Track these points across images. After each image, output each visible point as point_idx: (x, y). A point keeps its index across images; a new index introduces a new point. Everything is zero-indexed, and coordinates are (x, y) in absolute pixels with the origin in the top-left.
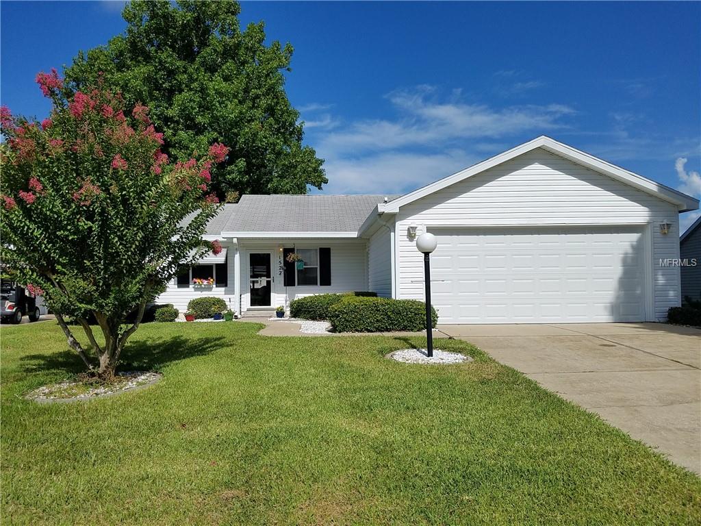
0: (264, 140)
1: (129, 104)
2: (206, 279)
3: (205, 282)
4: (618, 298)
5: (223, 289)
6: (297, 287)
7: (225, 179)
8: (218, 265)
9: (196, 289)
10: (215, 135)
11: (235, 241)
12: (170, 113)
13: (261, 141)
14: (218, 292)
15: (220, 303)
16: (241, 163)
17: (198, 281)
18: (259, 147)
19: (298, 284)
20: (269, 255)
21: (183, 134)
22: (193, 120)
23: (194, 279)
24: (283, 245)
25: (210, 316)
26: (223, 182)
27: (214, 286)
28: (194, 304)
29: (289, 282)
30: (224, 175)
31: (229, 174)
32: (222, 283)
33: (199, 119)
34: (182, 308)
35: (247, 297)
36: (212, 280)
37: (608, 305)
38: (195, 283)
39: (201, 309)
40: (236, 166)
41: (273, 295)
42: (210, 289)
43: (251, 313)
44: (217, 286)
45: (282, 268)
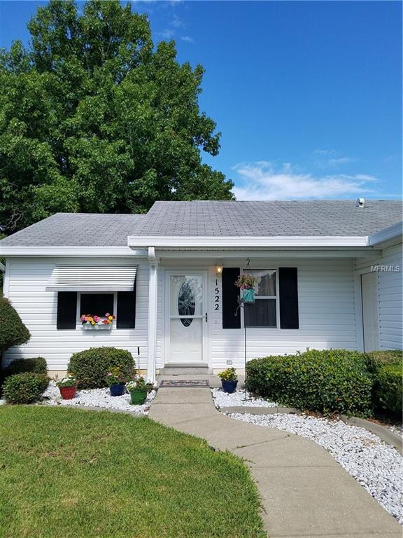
2: (102, 315)
3: (101, 321)
5: (129, 331)
6: (243, 331)
8: (121, 295)
9: (86, 332)
11: (151, 251)
14: (118, 339)
15: (123, 360)
17: (89, 319)
19: (245, 326)
23: (84, 316)
27: (114, 327)
28: (78, 362)
29: (230, 321)
32: (127, 322)
36: (111, 318)
38: (84, 322)
42: (107, 331)
43: (171, 372)
44: (118, 327)
45: (221, 299)
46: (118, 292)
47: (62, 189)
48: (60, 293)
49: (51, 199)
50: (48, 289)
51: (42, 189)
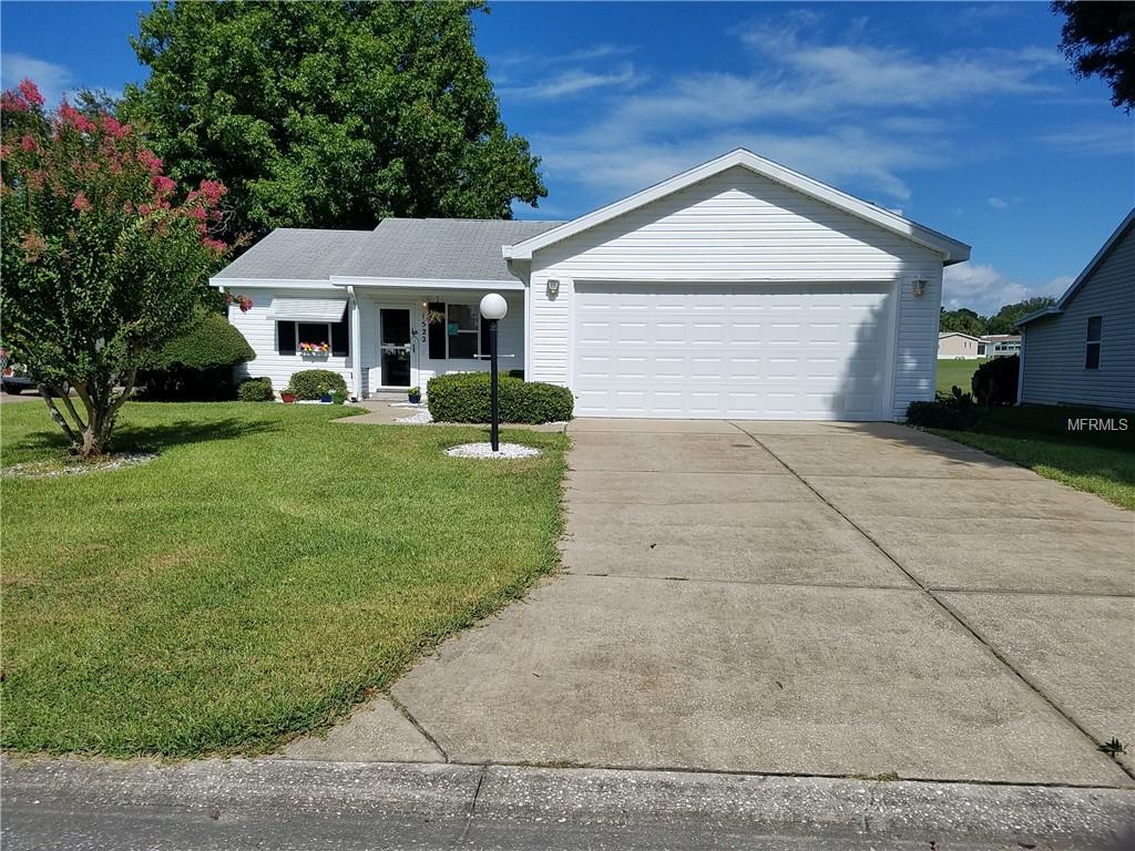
0: (433, 128)
1: (232, 74)
2: (318, 344)
3: (317, 349)
4: (845, 386)
5: (344, 359)
6: (448, 361)
7: (374, 190)
9: (305, 358)
10: (358, 121)
11: (350, 289)
12: (294, 86)
13: (428, 131)
14: (334, 364)
15: (336, 380)
16: (398, 165)
17: (305, 346)
18: (425, 141)
19: (450, 357)
20: (408, 311)
21: (312, 121)
22: (327, 96)
23: (302, 343)
24: (428, 298)
25: (317, 397)
26: (373, 196)
27: (331, 354)
28: (298, 379)
29: (436, 352)
30: (372, 185)
31: (380, 183)
32: (341, 351)
33: (337, 96)
34: (280, 384)
35: (376, 374)
36: (326, 346)
37: (831, 396)
38: (303, 349)
39: (305, 386)
40: (390, 170)
41: (413, 371)
42: (325, 359)
43: (382, 396)
44: (334, 355)
45: (427, 332)
46: (333, 324)
47: (284, 187)
48: (279, 322)
49: (270, 199)
50: (268, 318)
51: (258, 186)
